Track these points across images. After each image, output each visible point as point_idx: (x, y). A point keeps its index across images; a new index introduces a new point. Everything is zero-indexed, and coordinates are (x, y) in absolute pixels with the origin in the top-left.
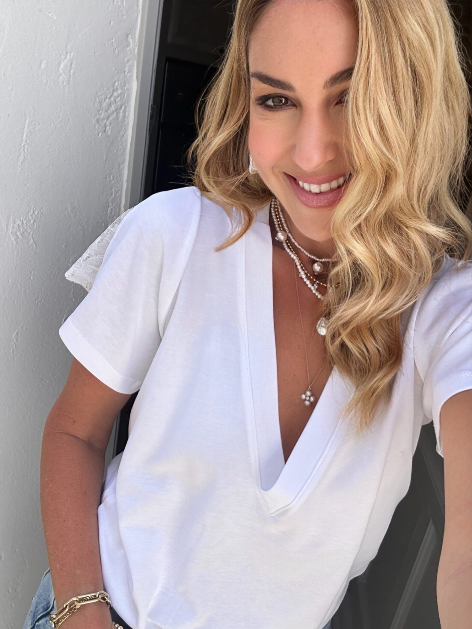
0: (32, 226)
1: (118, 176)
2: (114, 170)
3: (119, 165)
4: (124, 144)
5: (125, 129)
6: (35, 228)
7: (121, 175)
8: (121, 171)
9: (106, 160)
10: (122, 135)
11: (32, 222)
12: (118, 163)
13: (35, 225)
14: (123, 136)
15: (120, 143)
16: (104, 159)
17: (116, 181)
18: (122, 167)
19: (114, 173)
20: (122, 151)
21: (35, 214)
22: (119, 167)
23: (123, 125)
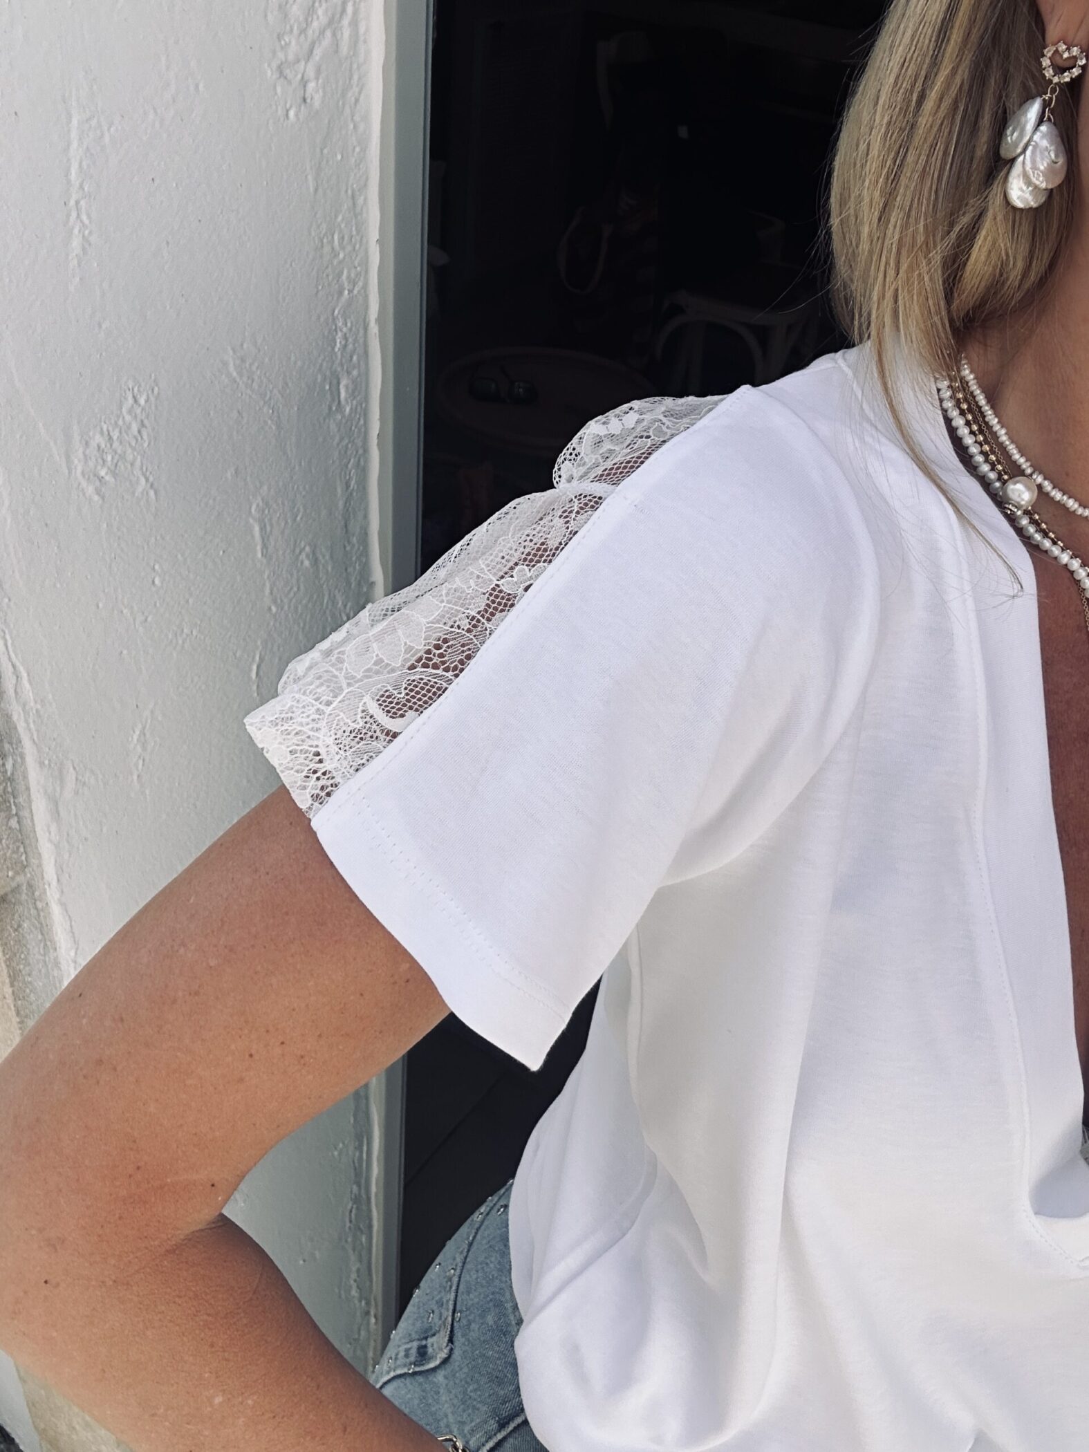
0: (137, 440)
1: (354, 233)
2: (340, 218)
3: (353, 197)
4: (362, 127)
5: (360, 78)
6: (146, 445)
7: (361, 227)
8: (361, 214)
9: (316, 190)
10: (353, 100)
11: (135, 427)
12: (350, 192)
13: (145, 437)
14: (357, 101)
15: (351, 126)
16: (312, 190)
17: (349, 248)
18: (360, 201)
19: (343, 226)
20: (357, 149)
21: (140, 405)
22: (354, 204)
23: (355, 66)
